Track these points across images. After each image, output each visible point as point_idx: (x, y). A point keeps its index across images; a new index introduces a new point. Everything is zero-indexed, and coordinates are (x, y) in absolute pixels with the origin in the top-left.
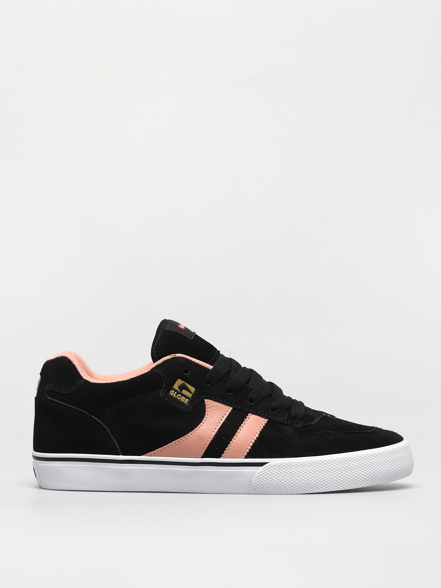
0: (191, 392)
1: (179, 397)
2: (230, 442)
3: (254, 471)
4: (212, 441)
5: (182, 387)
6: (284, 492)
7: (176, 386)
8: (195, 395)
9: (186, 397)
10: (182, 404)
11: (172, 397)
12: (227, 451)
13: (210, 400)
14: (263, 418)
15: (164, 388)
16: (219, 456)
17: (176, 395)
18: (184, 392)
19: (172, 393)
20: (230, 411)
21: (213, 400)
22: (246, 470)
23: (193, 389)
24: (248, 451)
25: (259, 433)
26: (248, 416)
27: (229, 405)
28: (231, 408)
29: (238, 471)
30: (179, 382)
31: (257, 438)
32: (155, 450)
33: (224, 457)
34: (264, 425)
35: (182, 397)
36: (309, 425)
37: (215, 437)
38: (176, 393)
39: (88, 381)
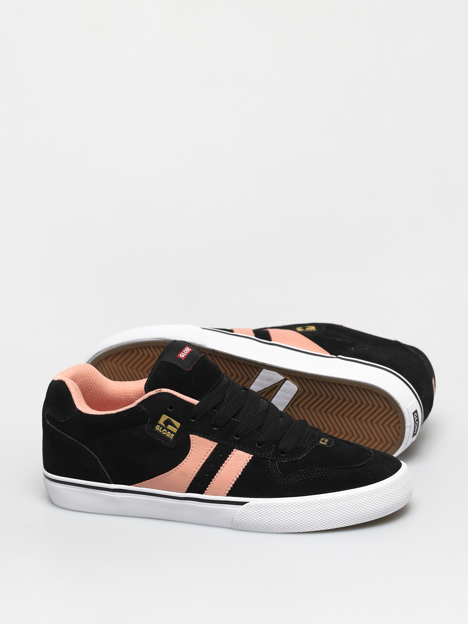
0: (176, 428)
1: (164, 432)
2: (213, 479)
3: (235, 509)
4: (194, 478)
5: (167, 422)
6: (265, 531)
7: (161, 422)
8: (179, 430)
9: (172, 432)
10: (167, 439)
11: (157, 432)
12: (209, 488)
13: (195, 436)
14: (248, 454)
15: (149, 423)
16: (202, 493)
17: (161, 430)
18: (170, 427)
19: (158, 428)
20: (214, 446)
21: (198, 436)
22: (227, 508)
23: (178, 424)
24: (229, 489)
25: (242, 470)
26: (233, 451)
27: (214, 441)
28: (216, 444)
29: (220, 508)
30: (164, 417)
31: (240, 476)
32: (143, 482)
33: (207, 494)
34: (248, 461)
35: (167, 432)
36: (295, 461)
37: (197, 474)
38: (161, 428)
39: (80, 411)
